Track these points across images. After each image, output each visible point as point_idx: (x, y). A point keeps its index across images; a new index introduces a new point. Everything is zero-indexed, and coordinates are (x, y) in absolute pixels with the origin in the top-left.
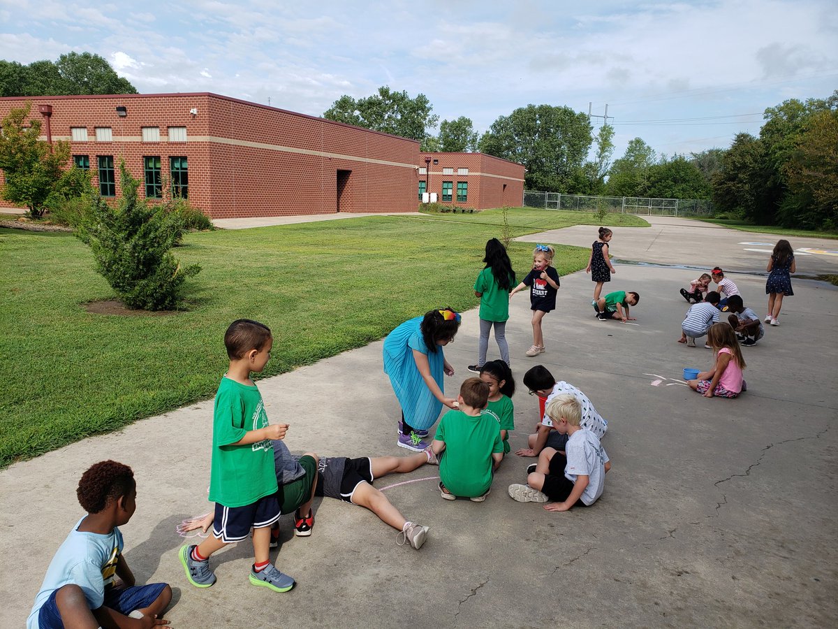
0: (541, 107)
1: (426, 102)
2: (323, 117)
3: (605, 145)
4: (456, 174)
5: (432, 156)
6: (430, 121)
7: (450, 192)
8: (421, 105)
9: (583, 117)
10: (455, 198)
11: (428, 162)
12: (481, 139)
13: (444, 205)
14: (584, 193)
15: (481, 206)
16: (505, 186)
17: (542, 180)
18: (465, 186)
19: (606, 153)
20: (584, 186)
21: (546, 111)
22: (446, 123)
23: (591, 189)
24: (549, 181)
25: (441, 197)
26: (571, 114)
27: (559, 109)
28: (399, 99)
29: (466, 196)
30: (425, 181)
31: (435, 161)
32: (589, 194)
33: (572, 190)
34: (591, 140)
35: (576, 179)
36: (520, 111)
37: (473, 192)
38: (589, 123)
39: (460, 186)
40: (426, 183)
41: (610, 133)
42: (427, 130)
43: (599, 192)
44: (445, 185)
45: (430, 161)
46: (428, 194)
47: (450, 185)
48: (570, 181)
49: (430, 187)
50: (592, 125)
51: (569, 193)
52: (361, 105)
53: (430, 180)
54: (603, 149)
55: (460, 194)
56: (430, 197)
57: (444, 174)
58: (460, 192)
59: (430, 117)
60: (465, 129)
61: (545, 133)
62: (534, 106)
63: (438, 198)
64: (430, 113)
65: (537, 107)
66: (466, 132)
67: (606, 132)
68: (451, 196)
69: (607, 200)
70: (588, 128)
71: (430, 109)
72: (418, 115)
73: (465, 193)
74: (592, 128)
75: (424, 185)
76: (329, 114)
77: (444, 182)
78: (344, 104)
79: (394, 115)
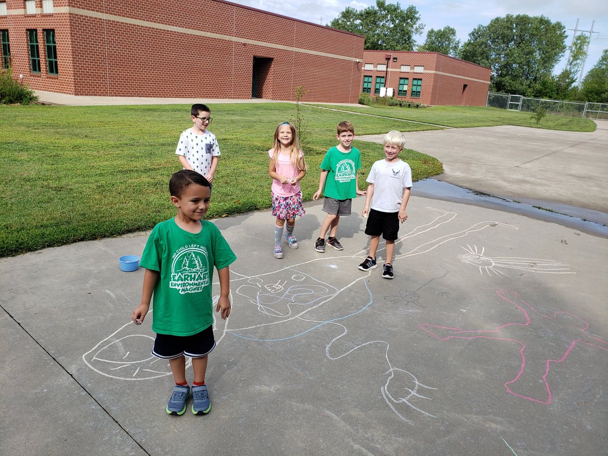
0: (518, 17)
1: (416, 13)
2: (330, 24)
3: (579, 53)
4: (412, 71)
5: (392, 54)
6: (416, 29)
7: (405, 88)
8: (410, 15)
9: (559, 26)
10: (409, 93)
11: (388, 59)
12: (462, 46)
13: (398, 99)
14: (550, 97)
15: (433, 102)
16: (465, 86)
17: (510, 83)
18: (419, 82)
19: (578, 61)
20: (552, 91)
21: (523, 21)
22: (432, 31)
23: (557, 94)
24: (517, 85)
25: (397, 92)
26: (547, 22)
27: (536, 18)
28: (393, 10)
29: (419, 92)
30: (384, 77)
31: (394, 58)
32: (555, 99)
33: (539, 94)
34: (564, 48)
35: (544, 84)
36: (497, 20)
37: (426, 87)
38: (565, 32)
39: (415, 82)
40: (383, 78)
41: (584, 42)
42: (415, 37)
43: (565, 97)
44: (402, 81)
45: (389, 59)
46: (385, 88)
47: (406, 81)
48: (538, 86)
49: (388, 83)
50: (566, 34)
51: (535, 96)
52: (362, 15)
53: (389, 76)
54: (575, 57)
55: (414, 90)
56: (386, 92)
57: (402, 71)
58: (414, 89)
59: (417, 25)
60: (448, 37)
61: (521, 41)
62: (512, 16)
63: (394, 93)
64: (418, 23)
65: (515, 16)
66: (449, 40)
67: (581, 41)
68: (406, 91)
69: (572, 105)
70: (562, 37)
71: (417, 19)
72: (407, 23)
73: (419, 89)
74: (567, 36)
75: (383, 80)
76: (336, 23)
77: (401, 78)
78: (347, 14)
79: (387, 24)
